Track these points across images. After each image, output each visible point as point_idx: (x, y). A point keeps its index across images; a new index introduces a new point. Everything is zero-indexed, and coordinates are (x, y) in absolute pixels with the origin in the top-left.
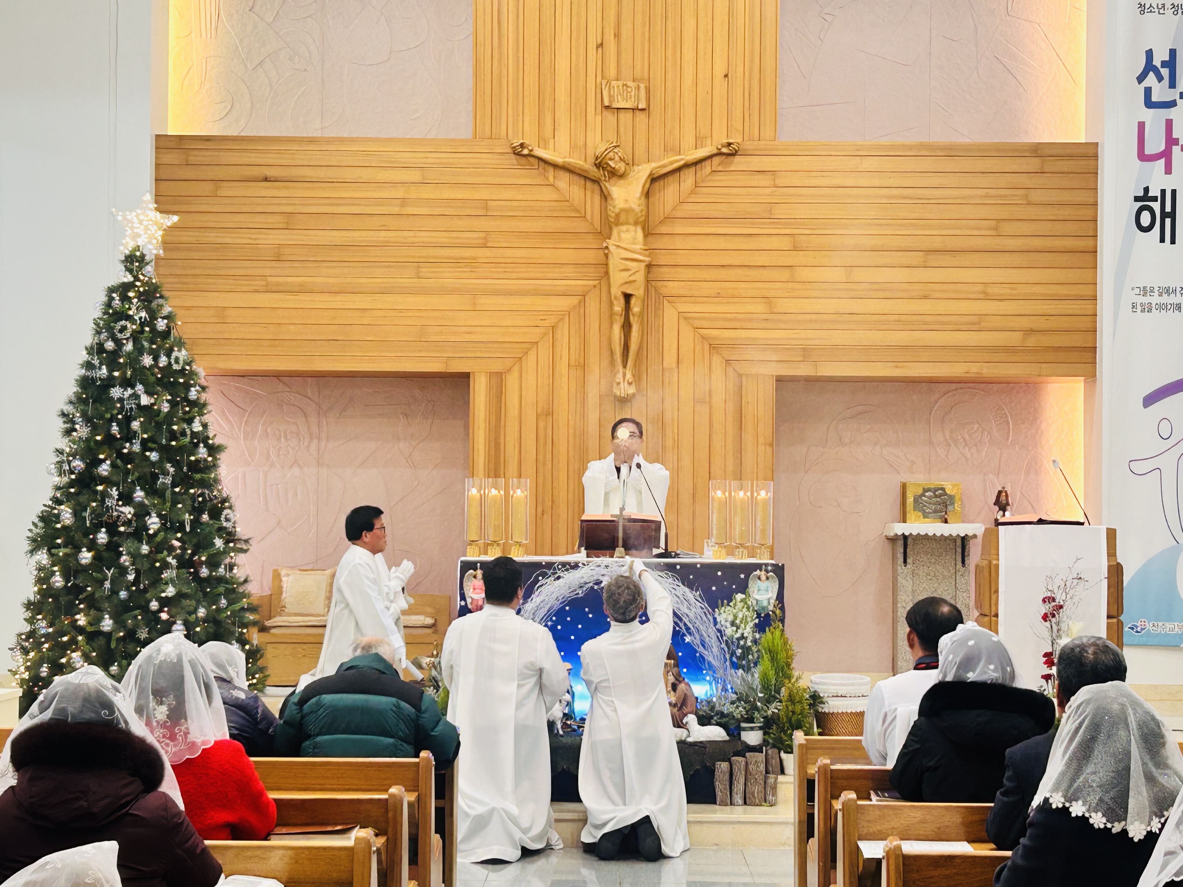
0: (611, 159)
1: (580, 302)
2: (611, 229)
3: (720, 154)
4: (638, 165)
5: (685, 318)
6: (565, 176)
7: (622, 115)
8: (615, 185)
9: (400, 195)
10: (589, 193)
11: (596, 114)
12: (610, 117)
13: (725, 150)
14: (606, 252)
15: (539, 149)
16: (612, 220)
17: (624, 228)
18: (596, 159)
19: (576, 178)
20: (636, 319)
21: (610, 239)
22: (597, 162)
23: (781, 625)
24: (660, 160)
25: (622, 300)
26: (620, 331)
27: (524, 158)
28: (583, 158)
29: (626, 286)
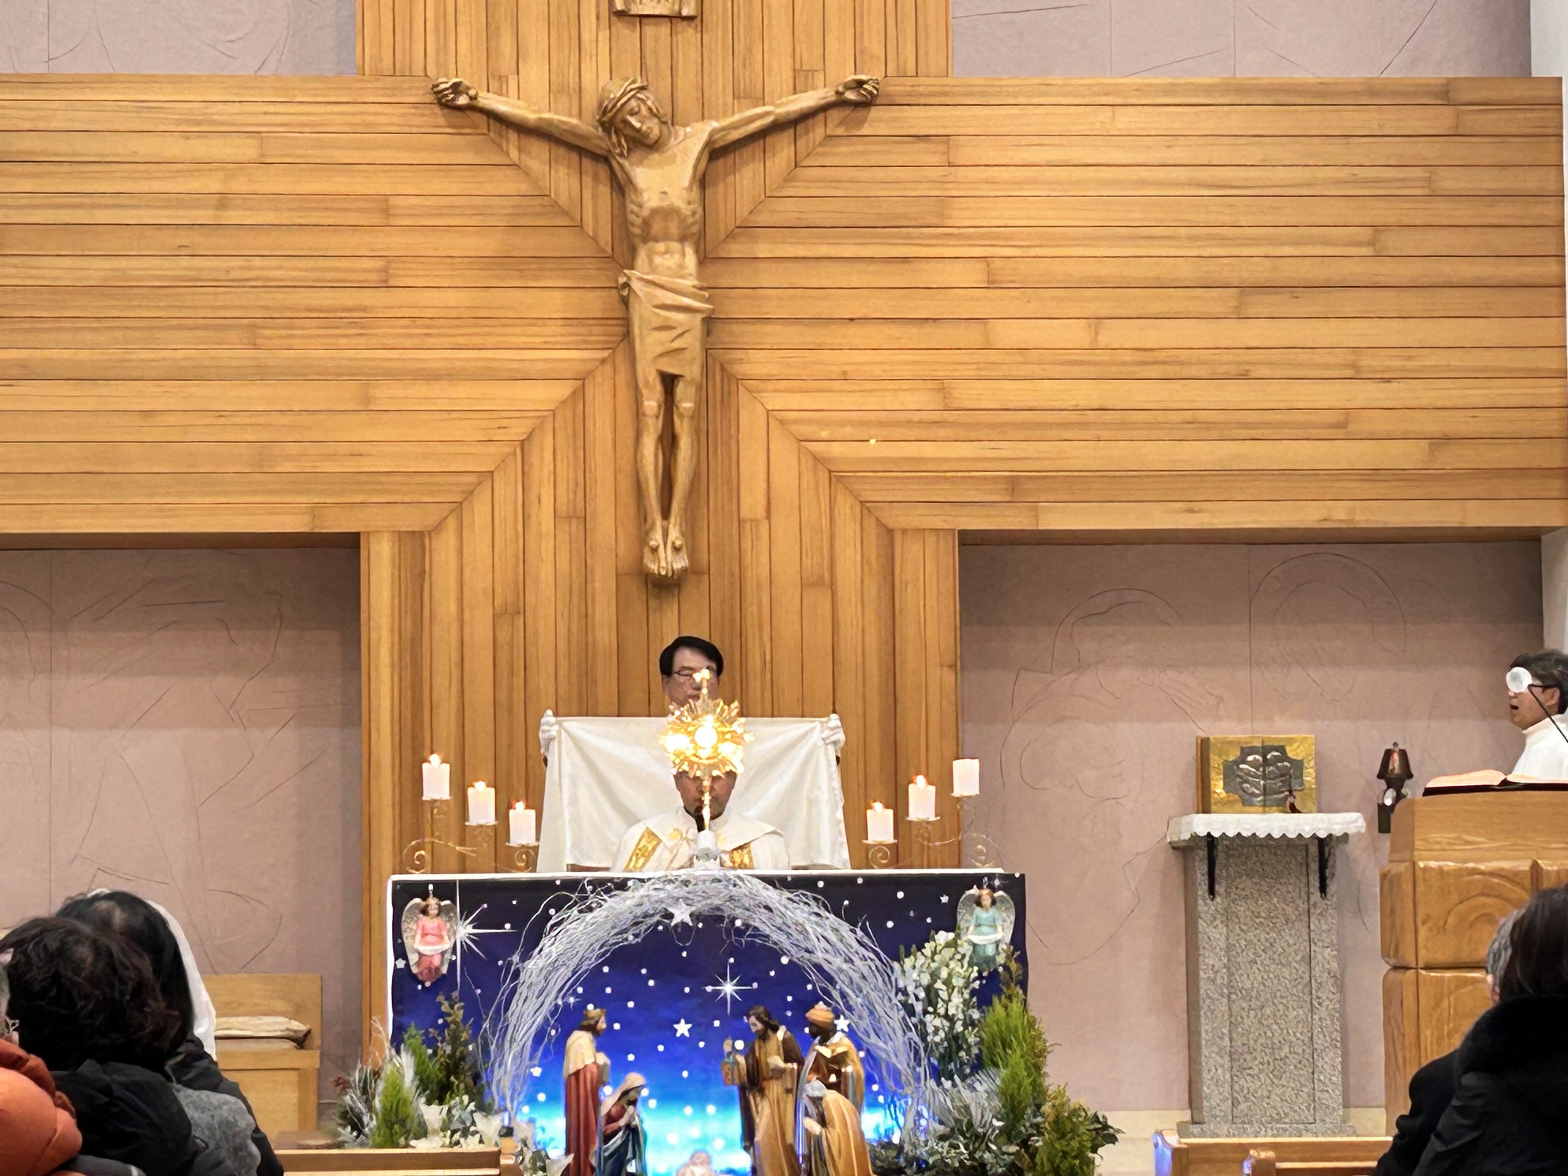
0: (632, 113)
1: (574, 393)
2: (633, 251)
3: (840, 103)
4: (685, 125)
5: (782, 422)
6: (539, 150)
7: (650, 30)
8: (640, 163)
9: (215, 186)
10: (588, 180)
11: (598, 26)
12: (628, 35)
13: (851, 96)
14: (625, 293)
15: (490, 95)
16: (637, 231)
17: (661, 246)
18: (605, 113)
19: (562, 151)
20: (686, 423)
21: (632, 268)
22: (605, 119)
23: (1021, 992)
24: (725, 114)
25: (659, 388)
26: (657, 449)
27: (461, 114)
28: (575, 111)
29: (665, 359)
